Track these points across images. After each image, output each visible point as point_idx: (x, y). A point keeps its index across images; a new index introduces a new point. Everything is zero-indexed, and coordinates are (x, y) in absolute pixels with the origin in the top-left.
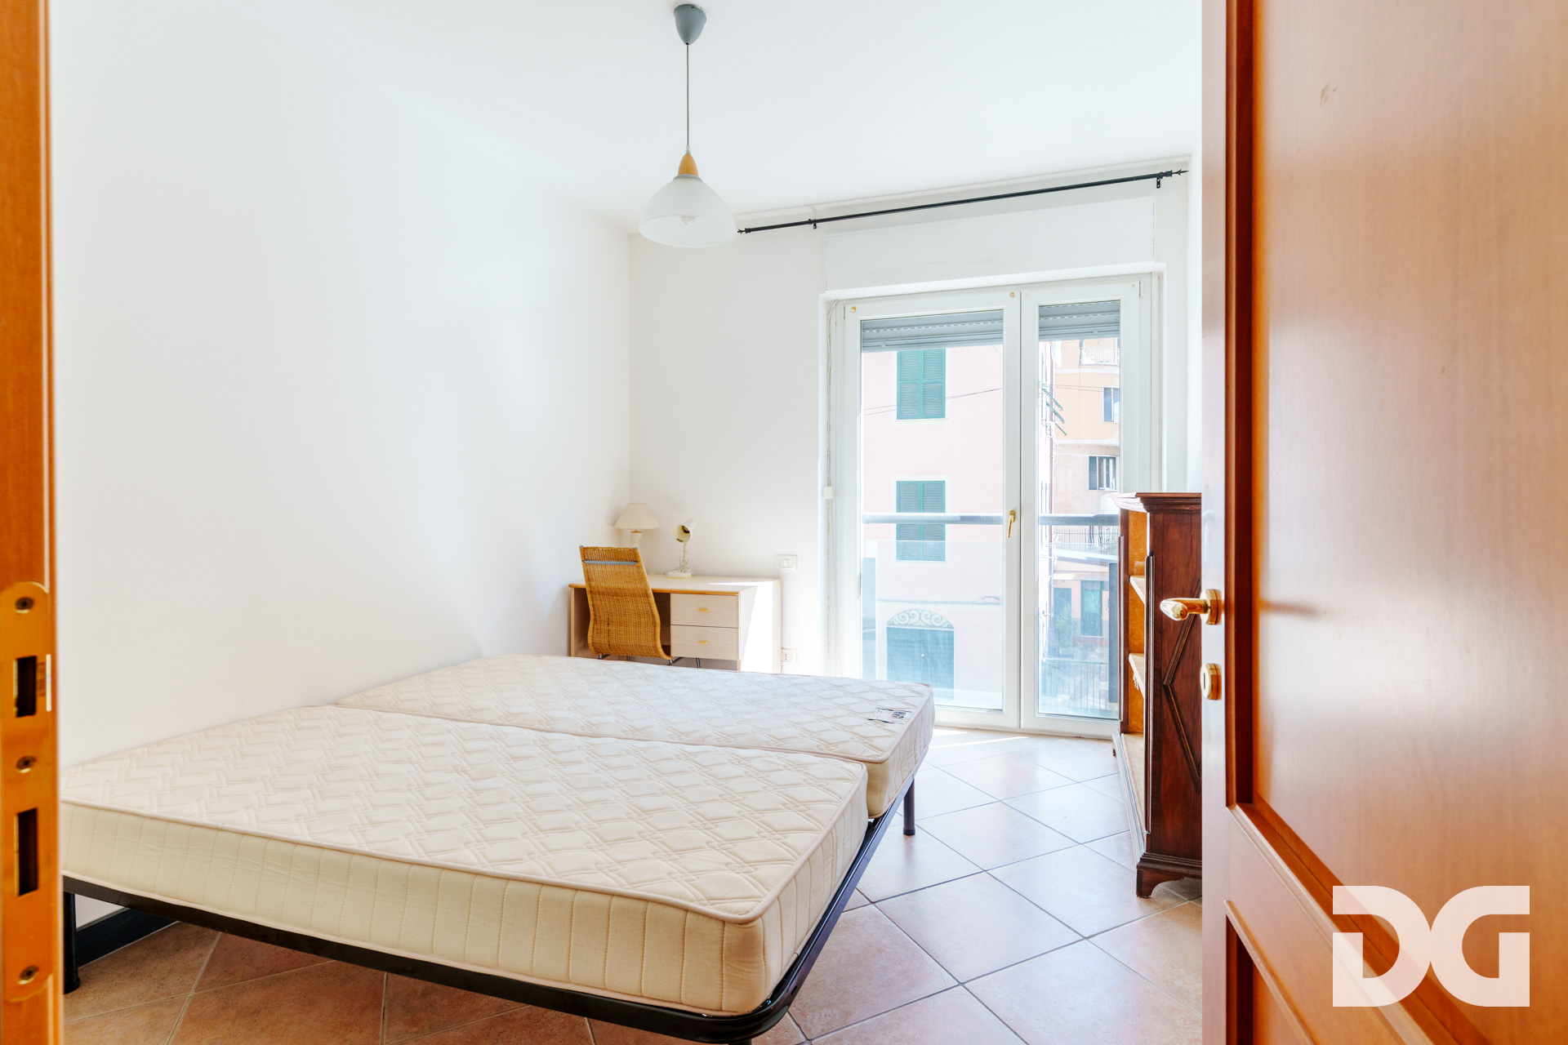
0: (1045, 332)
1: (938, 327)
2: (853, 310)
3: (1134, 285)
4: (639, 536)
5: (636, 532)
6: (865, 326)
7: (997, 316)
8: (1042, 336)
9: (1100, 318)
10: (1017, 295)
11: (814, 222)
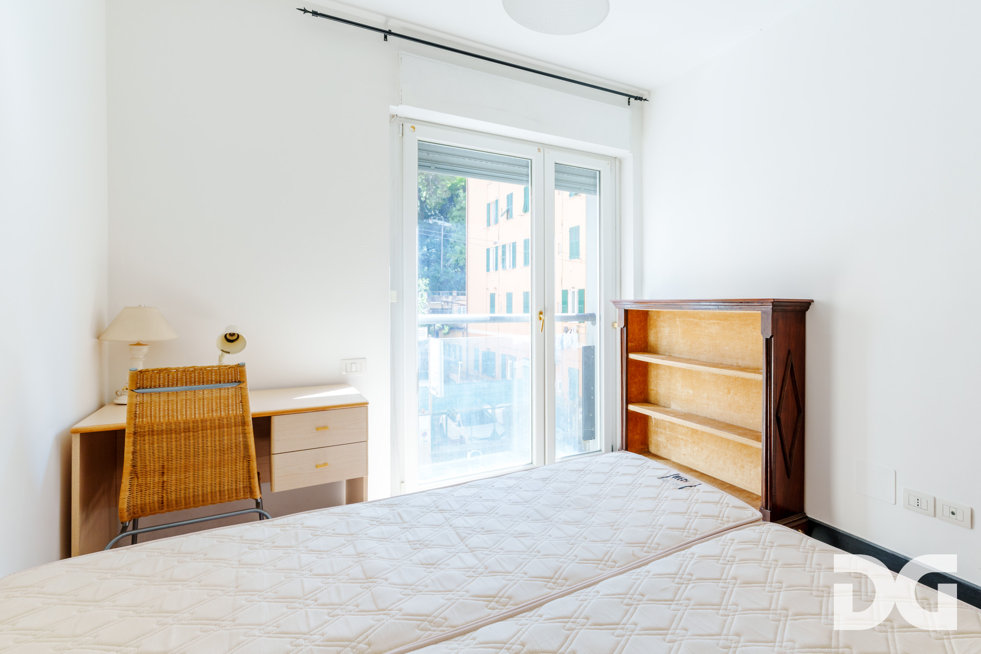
0: (560, 184)
1: (484, 162)
2: (412, 129)
3: (608, 163)
4: (145, 349)
5: (138, 344)
6: (423, 148)
7: (527, 164)
8: (557, 186)
9: (584, 180)
10: (542, 151)
11: (387, 33)
